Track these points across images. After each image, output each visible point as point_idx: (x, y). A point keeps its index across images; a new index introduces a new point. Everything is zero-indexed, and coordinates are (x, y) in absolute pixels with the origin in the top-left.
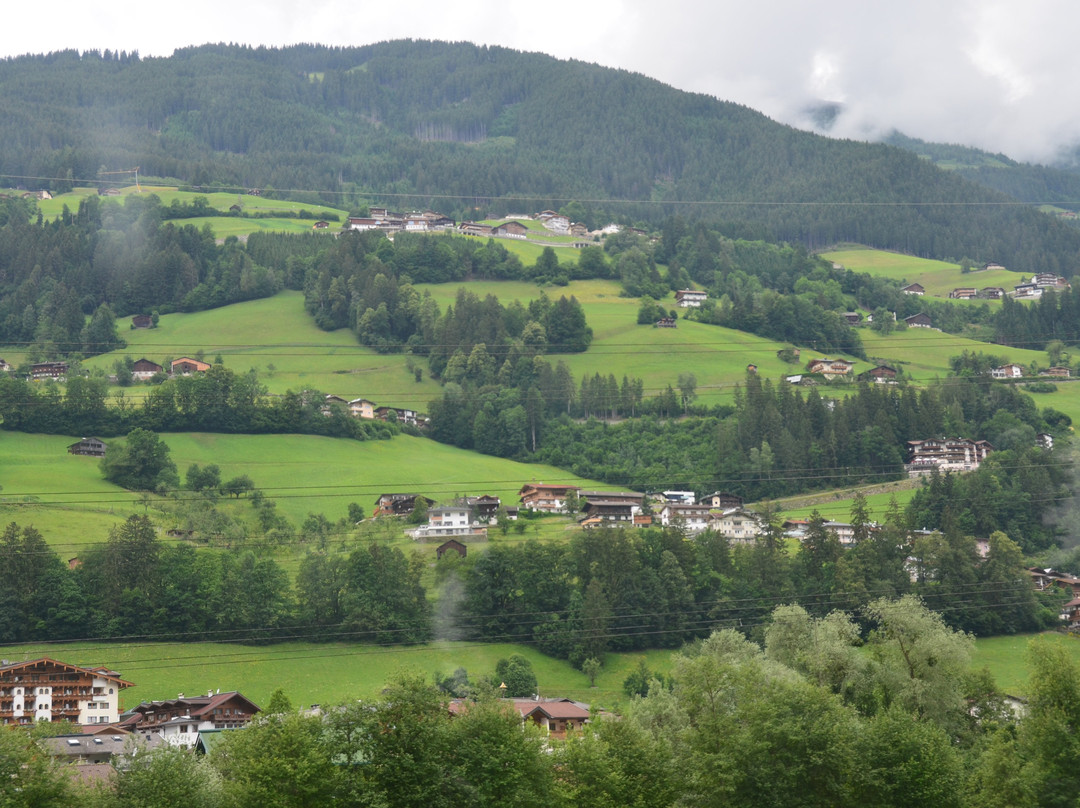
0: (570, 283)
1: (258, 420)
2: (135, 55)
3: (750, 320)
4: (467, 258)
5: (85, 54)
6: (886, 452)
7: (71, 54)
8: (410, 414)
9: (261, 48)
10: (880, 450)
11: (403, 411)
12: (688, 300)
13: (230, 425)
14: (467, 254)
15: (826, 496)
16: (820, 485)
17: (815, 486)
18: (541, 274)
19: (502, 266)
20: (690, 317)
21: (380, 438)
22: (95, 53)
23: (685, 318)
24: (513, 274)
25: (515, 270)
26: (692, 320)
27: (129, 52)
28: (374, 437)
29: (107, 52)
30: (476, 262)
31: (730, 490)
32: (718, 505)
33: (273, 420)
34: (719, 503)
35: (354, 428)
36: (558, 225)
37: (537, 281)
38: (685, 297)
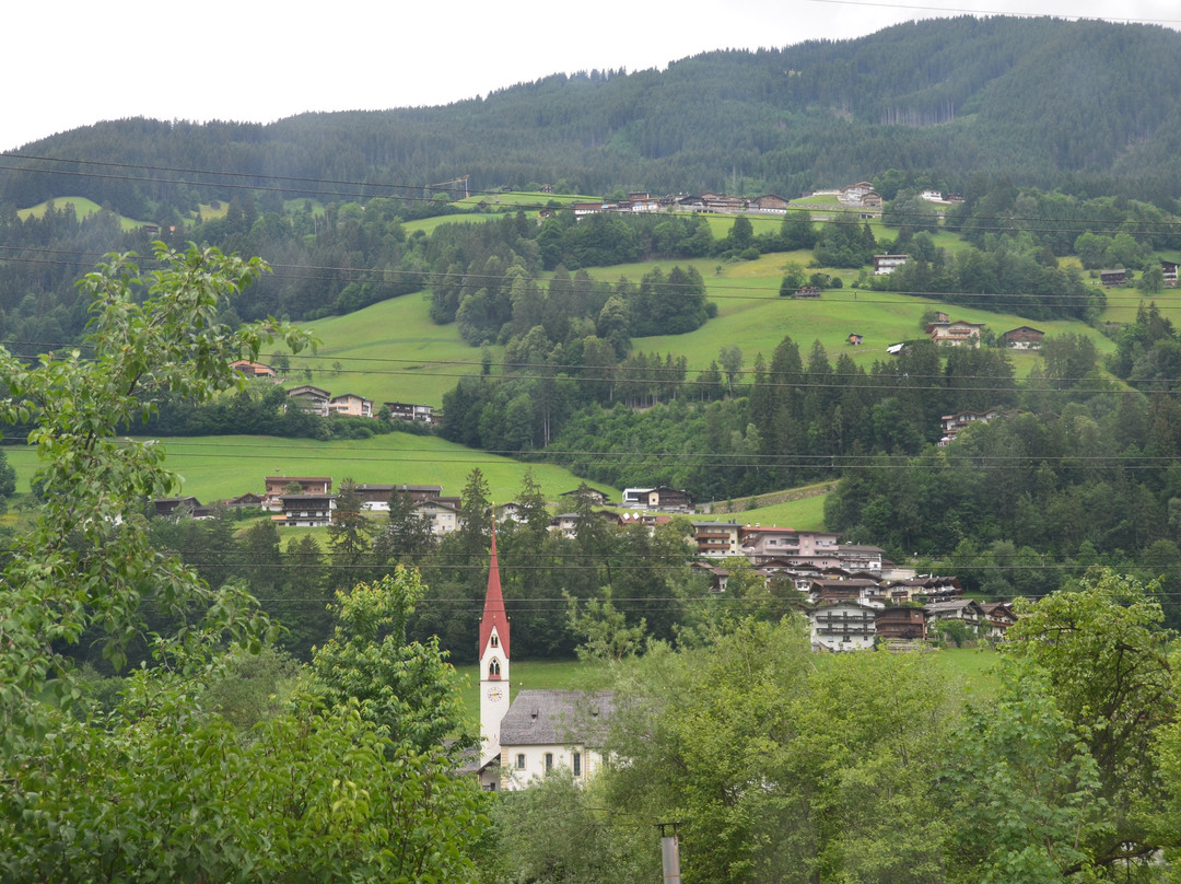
0: (762, 256)
1: (196, 419)
2: (622, 72)
3: (935, 283)
4: (647, 235)
5: (572, 76)
6: (901, 431)
7: (560, 78)
8: (422, 410)
9: (761, 51)
10: (893, 427)
11: (411, 406)
12: (884, 266)
13: (163, 427)
14: (647, 230)
15: (814, 489)
16: (818, 475)
17: (812, 477)
18: (730, 248)
19: (686, 243)
20: (861, 285)
21: (354, 438)
22: (582, 75)
23: (855, 286)
24: (700, 250)
25: (702, 246)
26: (863, 288)
27: (616, 69)
28: (345, 436)
29: (595, 72)
30: (656, 240)
31: (708, 485)
32: (656, 503)
33: (214, 420)
34: (657, 500)
35: (314, 426)
36: (852, 196)
37: (723, 256)
38: (881, 262)
